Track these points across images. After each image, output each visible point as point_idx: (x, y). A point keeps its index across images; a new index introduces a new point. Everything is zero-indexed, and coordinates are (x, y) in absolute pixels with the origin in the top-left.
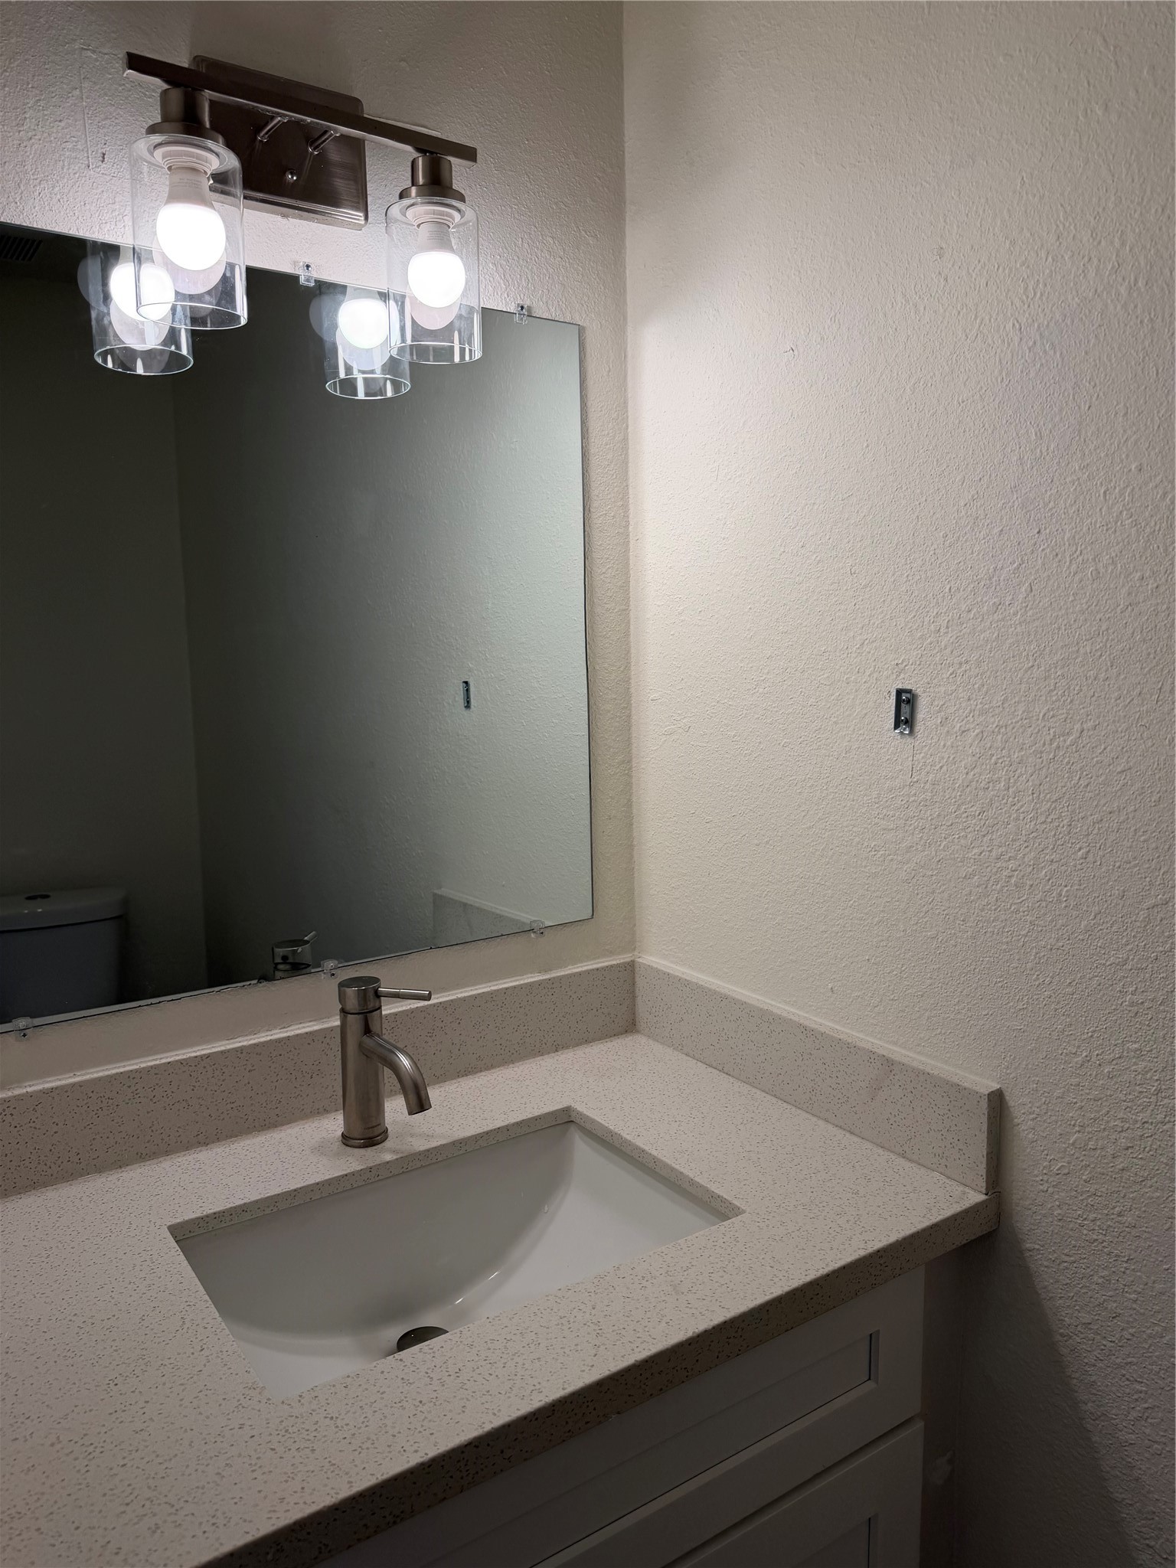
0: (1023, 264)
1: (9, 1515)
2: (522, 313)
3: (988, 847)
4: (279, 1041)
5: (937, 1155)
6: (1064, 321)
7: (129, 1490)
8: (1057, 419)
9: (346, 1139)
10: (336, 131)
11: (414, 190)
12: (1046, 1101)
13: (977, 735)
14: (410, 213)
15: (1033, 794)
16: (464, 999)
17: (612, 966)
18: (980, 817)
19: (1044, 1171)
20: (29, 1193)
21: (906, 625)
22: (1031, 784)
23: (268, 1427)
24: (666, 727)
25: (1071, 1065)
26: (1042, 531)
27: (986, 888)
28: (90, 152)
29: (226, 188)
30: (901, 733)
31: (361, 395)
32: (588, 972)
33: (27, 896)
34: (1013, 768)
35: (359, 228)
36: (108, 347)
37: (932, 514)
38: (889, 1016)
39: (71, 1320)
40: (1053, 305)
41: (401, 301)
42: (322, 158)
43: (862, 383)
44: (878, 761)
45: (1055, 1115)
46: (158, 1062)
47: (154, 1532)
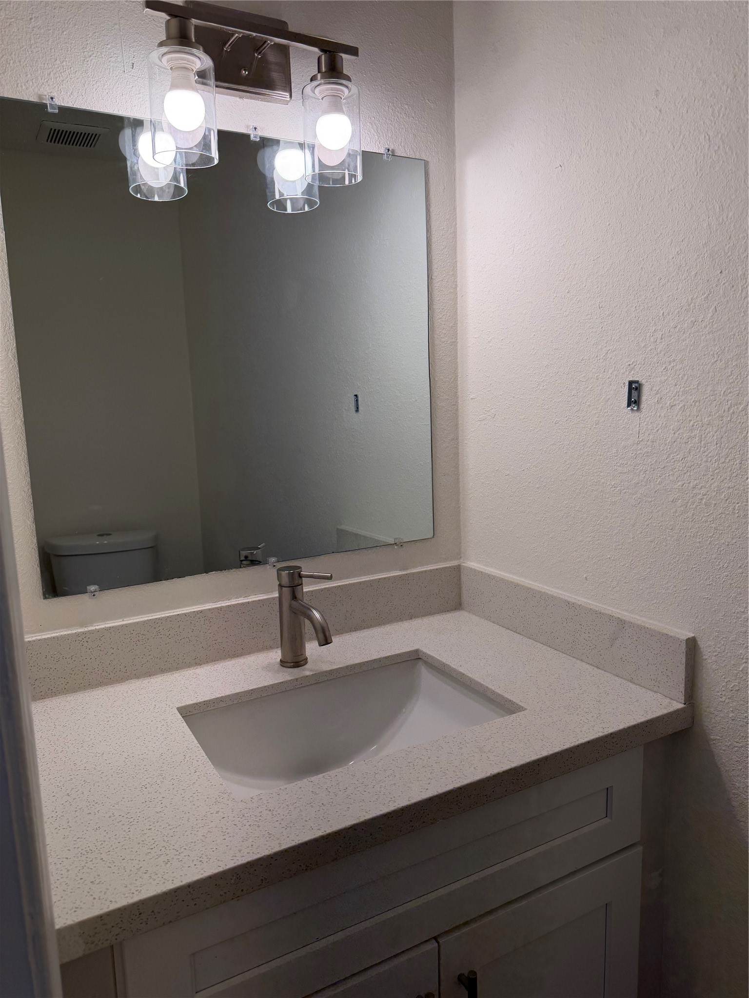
0: (711, 96)
1: (86, 851)
2: (388, 153)
3: (687, 480)
4: (243, 604)
5: (653, 680)
6: (738, 131)
7: (153, 841)
8: (733, 197)
9: (283, 663)
10: (271, 41)
11: (319, 76)
12: (724, 643)
13: (681, 408)
14: (317, 90)
15: (717, 444)
16: (354, 584)
17: (446, 568)
18: (682, 461)
19: (723, 689)
20: (98, 688)
21: (635, 339)
22: (715, 438)
23: (233, 813)
24: (480, 415)
25: (741, 619)
26: (723, 271)
27: (686, 507)
28: (125, 63)
29: (205, 81)
30: (632, 409)
31: (289, 211)
32: (431, 571)
33: (98, 534)
34: (704, 428)
35: (287, 103)
36: (137, 184)
37: (651, 265)
38: (623, 593)
39: (121, 754)
40: (731, 121)
41: (312, 148)
42: (264, 60)
43: (605, 185)
44: (617, 429)
45: (730, 652)
46: (172, 614)
47: (167, 863)
